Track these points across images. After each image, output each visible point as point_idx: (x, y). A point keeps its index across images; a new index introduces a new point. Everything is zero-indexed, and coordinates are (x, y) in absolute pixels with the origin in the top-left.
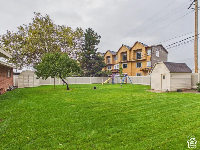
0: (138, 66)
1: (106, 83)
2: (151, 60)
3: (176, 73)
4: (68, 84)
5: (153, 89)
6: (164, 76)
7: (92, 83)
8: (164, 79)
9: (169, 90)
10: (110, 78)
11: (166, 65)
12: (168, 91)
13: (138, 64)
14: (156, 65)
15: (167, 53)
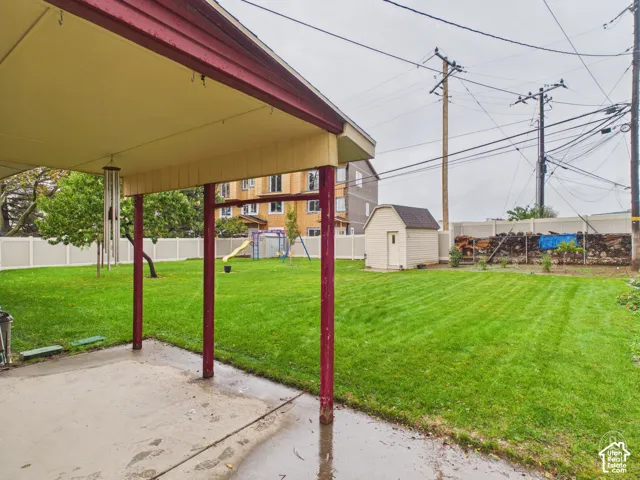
0: (312, 209)
1: (236, 257)
2: (346, 197)
3: (422, 231)
4: (154, 260)
5: (370, 267)
6: (394, 237)
7: (184, 259)
8: (394, 242)
9: (405, 267)
10: (246, 243)
11: (399, 213)
12: (402, 269)
13: (312, 204)
14: (378, 211)
15: (378, 178)
